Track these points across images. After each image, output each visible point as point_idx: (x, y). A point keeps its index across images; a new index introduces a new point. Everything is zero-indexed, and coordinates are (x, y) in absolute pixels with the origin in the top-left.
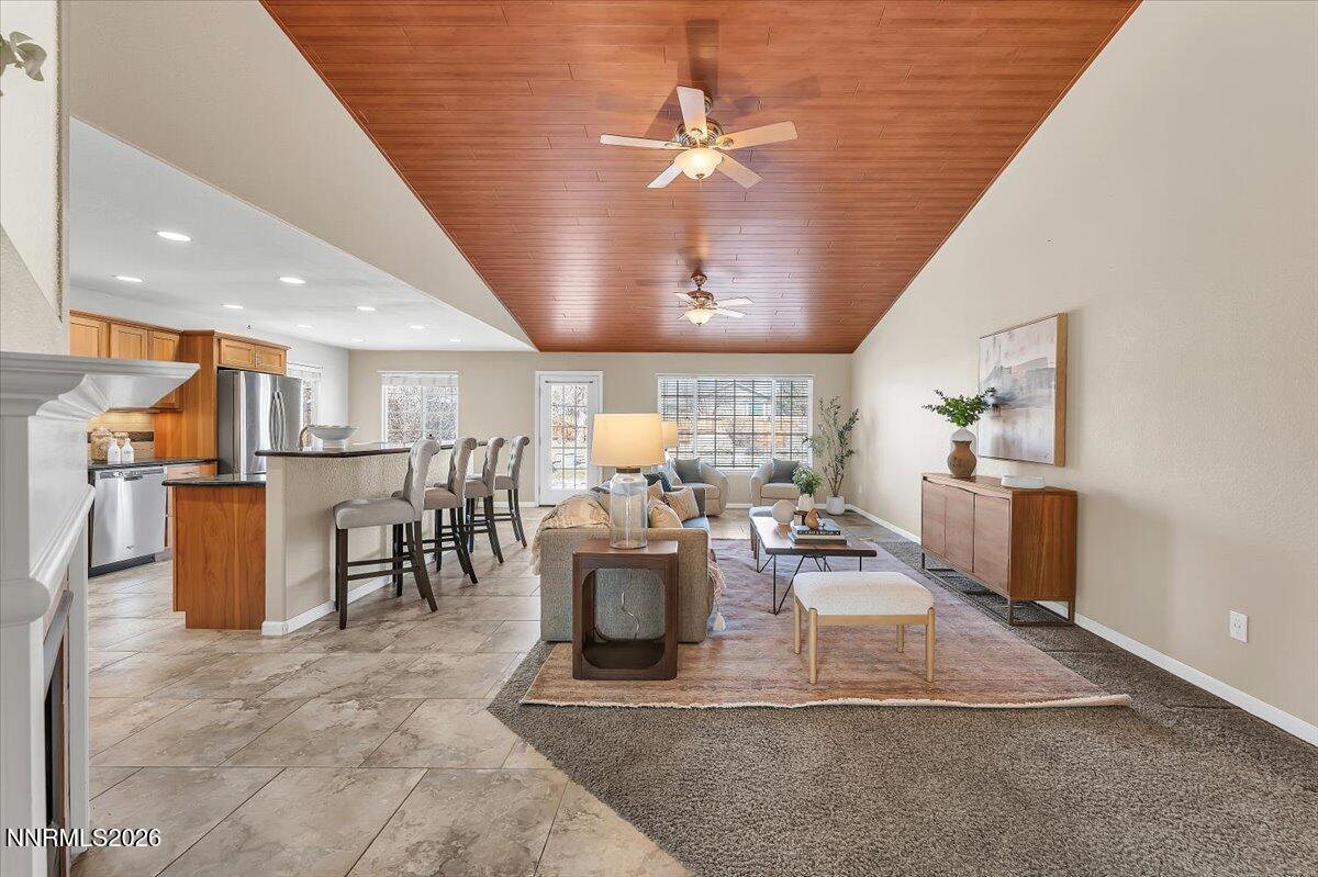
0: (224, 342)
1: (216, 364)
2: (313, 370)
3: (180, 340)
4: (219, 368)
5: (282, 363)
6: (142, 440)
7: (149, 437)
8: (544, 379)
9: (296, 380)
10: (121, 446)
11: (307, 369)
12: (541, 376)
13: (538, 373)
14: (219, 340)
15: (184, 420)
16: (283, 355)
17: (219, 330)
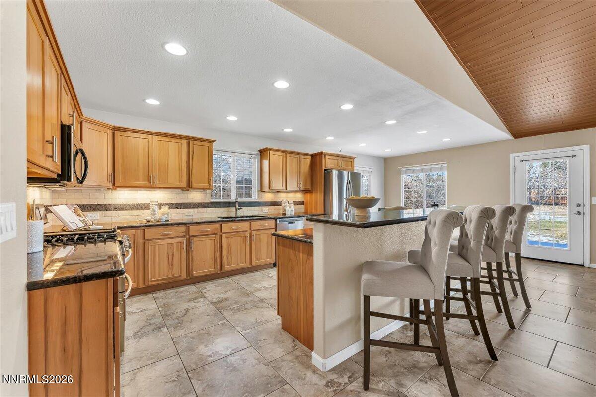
0: (327, 157)
1: (324, 168)
2: (368, 170)
3: (312, 159)
4: (325, 170)
5: (353, 166)
6: (300, 205)
7: (302, 203)
8: (518, 159)
9: (359, 174)
10: (290, 207)
11: (365, 169)
12: (515, 158)
13: (512, 156)
14: (325, 156)
15: (314, 194)
16: (353, 162)
17: (324, 151)
